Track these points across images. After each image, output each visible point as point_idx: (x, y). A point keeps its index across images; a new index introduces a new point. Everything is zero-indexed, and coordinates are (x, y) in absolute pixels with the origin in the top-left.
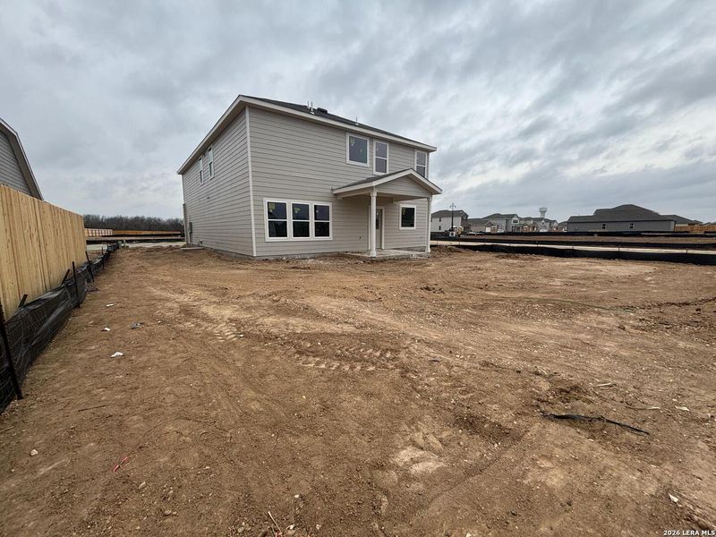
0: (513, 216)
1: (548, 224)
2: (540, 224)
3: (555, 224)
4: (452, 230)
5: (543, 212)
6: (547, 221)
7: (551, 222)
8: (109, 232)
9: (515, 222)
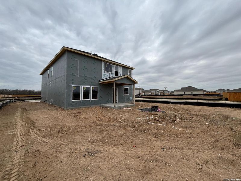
0: (157, 89)
1: (168, 92)
2: (165, 92)
3: (170, 92)
4: (139, 94)
5: (166, 88)
6: (167, 91)
7: (169, 91)
8: (11, 96)
9: (158, 91)
